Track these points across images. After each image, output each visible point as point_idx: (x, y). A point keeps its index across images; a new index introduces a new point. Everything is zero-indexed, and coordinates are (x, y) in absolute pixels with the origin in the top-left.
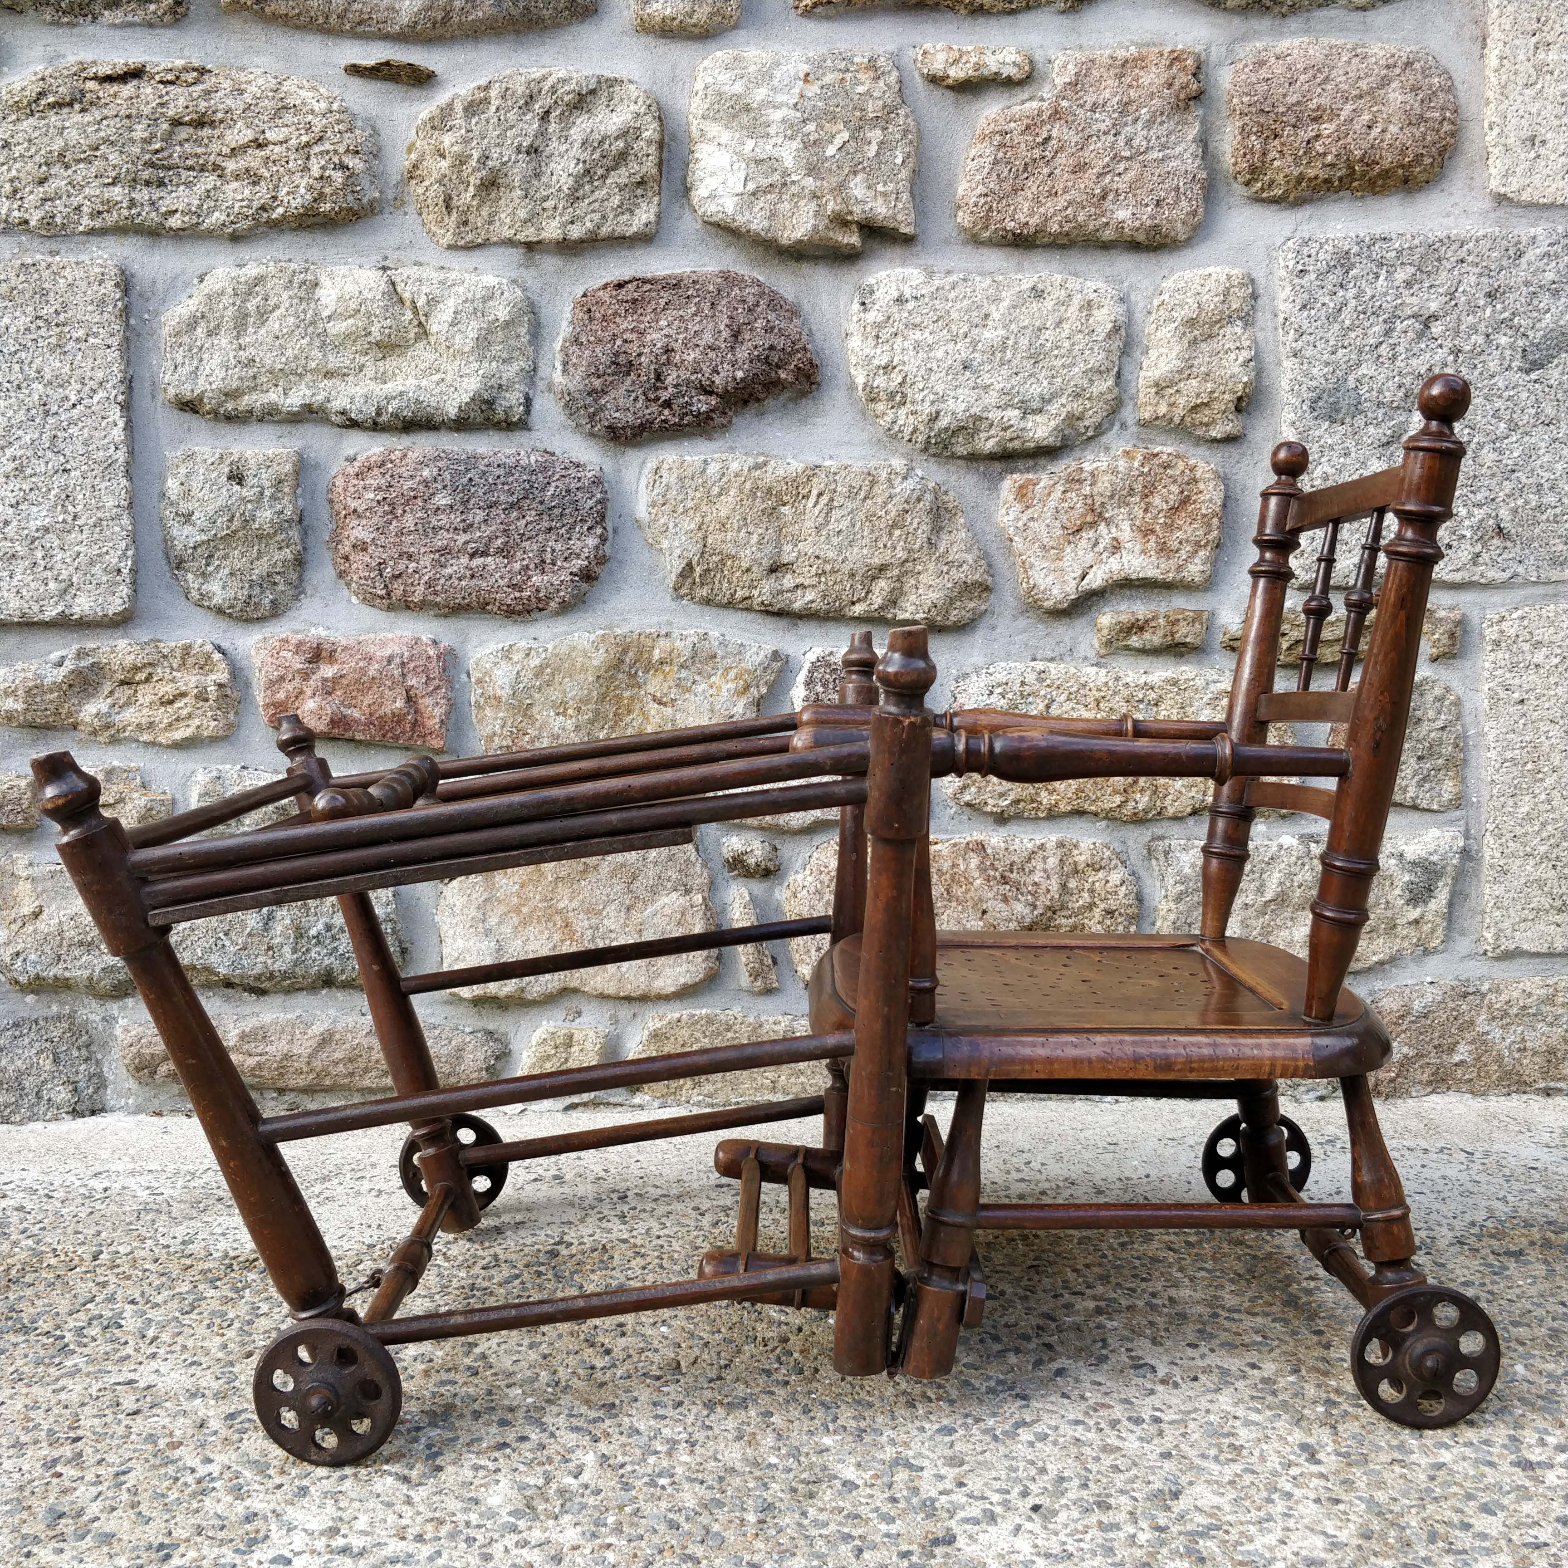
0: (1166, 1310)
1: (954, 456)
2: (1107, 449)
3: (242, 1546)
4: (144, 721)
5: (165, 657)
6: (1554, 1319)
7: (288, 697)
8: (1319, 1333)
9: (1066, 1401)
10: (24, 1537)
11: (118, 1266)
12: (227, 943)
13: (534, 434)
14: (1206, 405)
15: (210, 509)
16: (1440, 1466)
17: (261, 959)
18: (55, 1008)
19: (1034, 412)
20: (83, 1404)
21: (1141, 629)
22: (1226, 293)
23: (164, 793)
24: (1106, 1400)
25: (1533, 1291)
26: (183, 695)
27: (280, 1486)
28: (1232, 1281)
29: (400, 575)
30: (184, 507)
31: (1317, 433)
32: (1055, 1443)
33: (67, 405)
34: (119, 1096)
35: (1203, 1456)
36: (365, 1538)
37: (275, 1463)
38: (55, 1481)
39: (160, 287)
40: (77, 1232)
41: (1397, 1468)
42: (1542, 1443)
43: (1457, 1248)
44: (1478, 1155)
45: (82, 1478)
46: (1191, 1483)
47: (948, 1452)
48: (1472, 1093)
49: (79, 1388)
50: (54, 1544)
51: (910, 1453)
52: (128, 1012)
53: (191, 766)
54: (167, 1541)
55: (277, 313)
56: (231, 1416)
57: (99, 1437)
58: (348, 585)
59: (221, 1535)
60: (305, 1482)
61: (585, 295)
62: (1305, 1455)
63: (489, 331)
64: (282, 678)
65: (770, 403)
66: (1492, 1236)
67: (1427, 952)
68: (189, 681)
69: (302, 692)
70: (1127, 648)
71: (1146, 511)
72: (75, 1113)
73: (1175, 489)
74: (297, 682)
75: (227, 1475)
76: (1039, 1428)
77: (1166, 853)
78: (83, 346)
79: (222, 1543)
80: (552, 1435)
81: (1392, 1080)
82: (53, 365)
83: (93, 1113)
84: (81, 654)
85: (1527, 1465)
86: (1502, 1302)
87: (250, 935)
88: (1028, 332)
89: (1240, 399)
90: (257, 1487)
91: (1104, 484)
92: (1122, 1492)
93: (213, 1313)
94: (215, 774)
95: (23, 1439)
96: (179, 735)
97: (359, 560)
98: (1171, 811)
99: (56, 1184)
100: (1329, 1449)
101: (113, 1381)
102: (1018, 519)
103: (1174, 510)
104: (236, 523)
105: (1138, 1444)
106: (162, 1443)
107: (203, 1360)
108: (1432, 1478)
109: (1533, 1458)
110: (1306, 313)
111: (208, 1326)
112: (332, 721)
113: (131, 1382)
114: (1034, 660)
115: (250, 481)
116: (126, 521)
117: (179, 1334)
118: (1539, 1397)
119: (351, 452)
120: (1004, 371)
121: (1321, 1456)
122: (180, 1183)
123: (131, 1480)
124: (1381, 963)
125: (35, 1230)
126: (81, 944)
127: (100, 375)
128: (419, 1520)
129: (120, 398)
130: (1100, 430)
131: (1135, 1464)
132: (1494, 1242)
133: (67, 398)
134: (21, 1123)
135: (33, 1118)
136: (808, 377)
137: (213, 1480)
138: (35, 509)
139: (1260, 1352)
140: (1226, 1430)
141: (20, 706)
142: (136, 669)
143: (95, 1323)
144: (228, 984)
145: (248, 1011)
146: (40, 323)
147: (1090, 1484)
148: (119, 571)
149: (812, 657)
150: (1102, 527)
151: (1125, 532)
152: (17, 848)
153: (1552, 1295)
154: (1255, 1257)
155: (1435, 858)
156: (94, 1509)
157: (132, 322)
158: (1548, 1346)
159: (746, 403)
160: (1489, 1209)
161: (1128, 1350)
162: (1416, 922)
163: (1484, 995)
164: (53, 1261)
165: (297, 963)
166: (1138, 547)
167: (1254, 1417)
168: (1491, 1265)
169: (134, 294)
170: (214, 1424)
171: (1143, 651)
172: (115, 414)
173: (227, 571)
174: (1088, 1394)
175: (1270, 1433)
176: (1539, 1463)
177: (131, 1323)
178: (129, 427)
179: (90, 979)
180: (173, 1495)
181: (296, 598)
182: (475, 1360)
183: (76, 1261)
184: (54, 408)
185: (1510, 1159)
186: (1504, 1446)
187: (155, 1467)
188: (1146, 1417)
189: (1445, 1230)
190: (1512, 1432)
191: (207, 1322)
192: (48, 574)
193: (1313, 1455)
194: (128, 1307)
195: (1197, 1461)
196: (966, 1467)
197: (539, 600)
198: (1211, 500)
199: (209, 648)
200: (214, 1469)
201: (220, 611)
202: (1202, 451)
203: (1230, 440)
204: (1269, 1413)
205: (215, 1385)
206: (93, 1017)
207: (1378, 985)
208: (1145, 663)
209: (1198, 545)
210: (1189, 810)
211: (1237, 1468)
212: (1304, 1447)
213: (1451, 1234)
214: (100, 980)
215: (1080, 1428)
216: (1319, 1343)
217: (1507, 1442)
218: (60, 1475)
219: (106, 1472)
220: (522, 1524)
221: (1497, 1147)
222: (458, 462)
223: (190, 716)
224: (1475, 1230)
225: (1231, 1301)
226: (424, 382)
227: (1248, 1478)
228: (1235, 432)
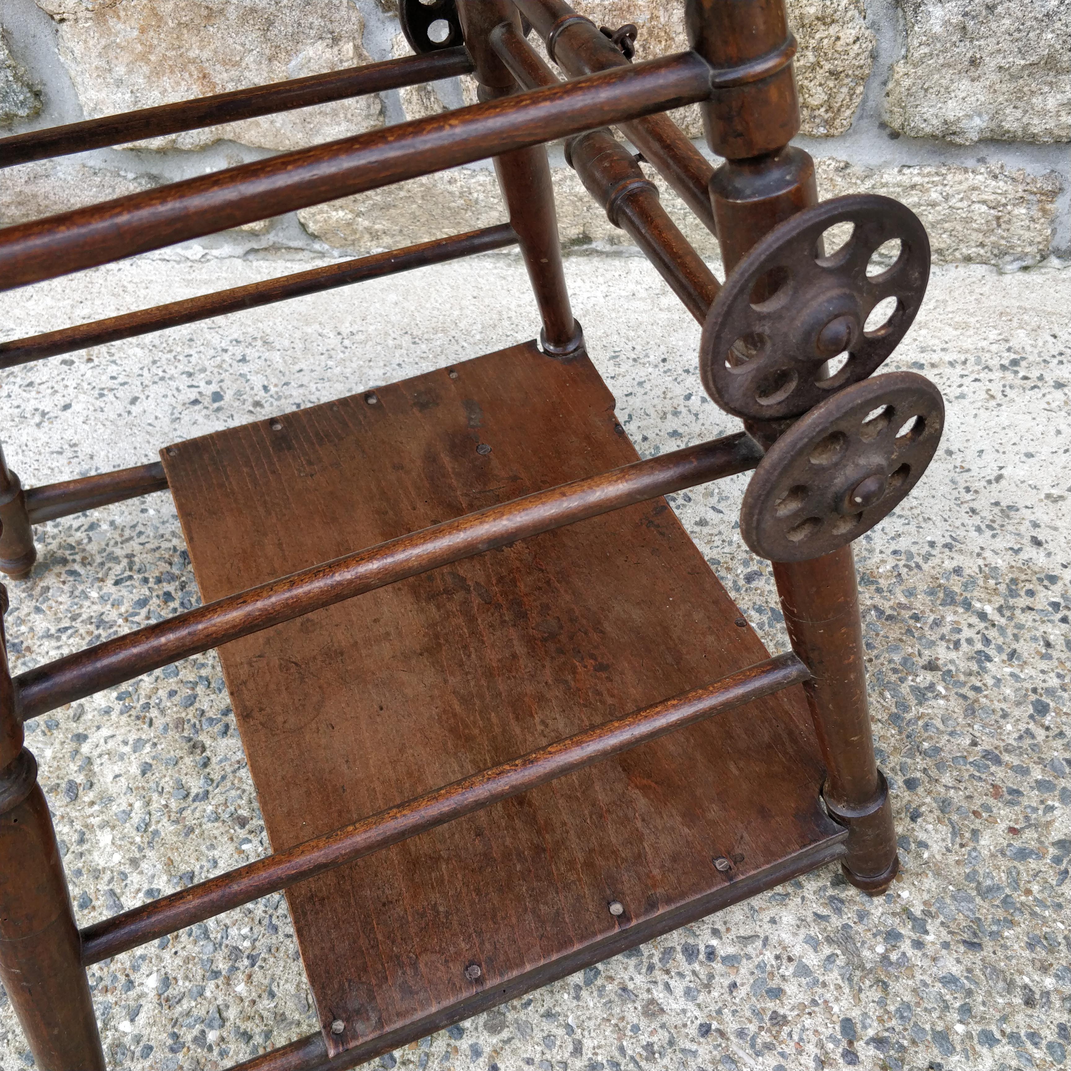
100: (871, 1033)
105: (682, 1002)
175: (818, 992)
196: (505, 1034)
204: (827, 950)
212: (847, 1027)
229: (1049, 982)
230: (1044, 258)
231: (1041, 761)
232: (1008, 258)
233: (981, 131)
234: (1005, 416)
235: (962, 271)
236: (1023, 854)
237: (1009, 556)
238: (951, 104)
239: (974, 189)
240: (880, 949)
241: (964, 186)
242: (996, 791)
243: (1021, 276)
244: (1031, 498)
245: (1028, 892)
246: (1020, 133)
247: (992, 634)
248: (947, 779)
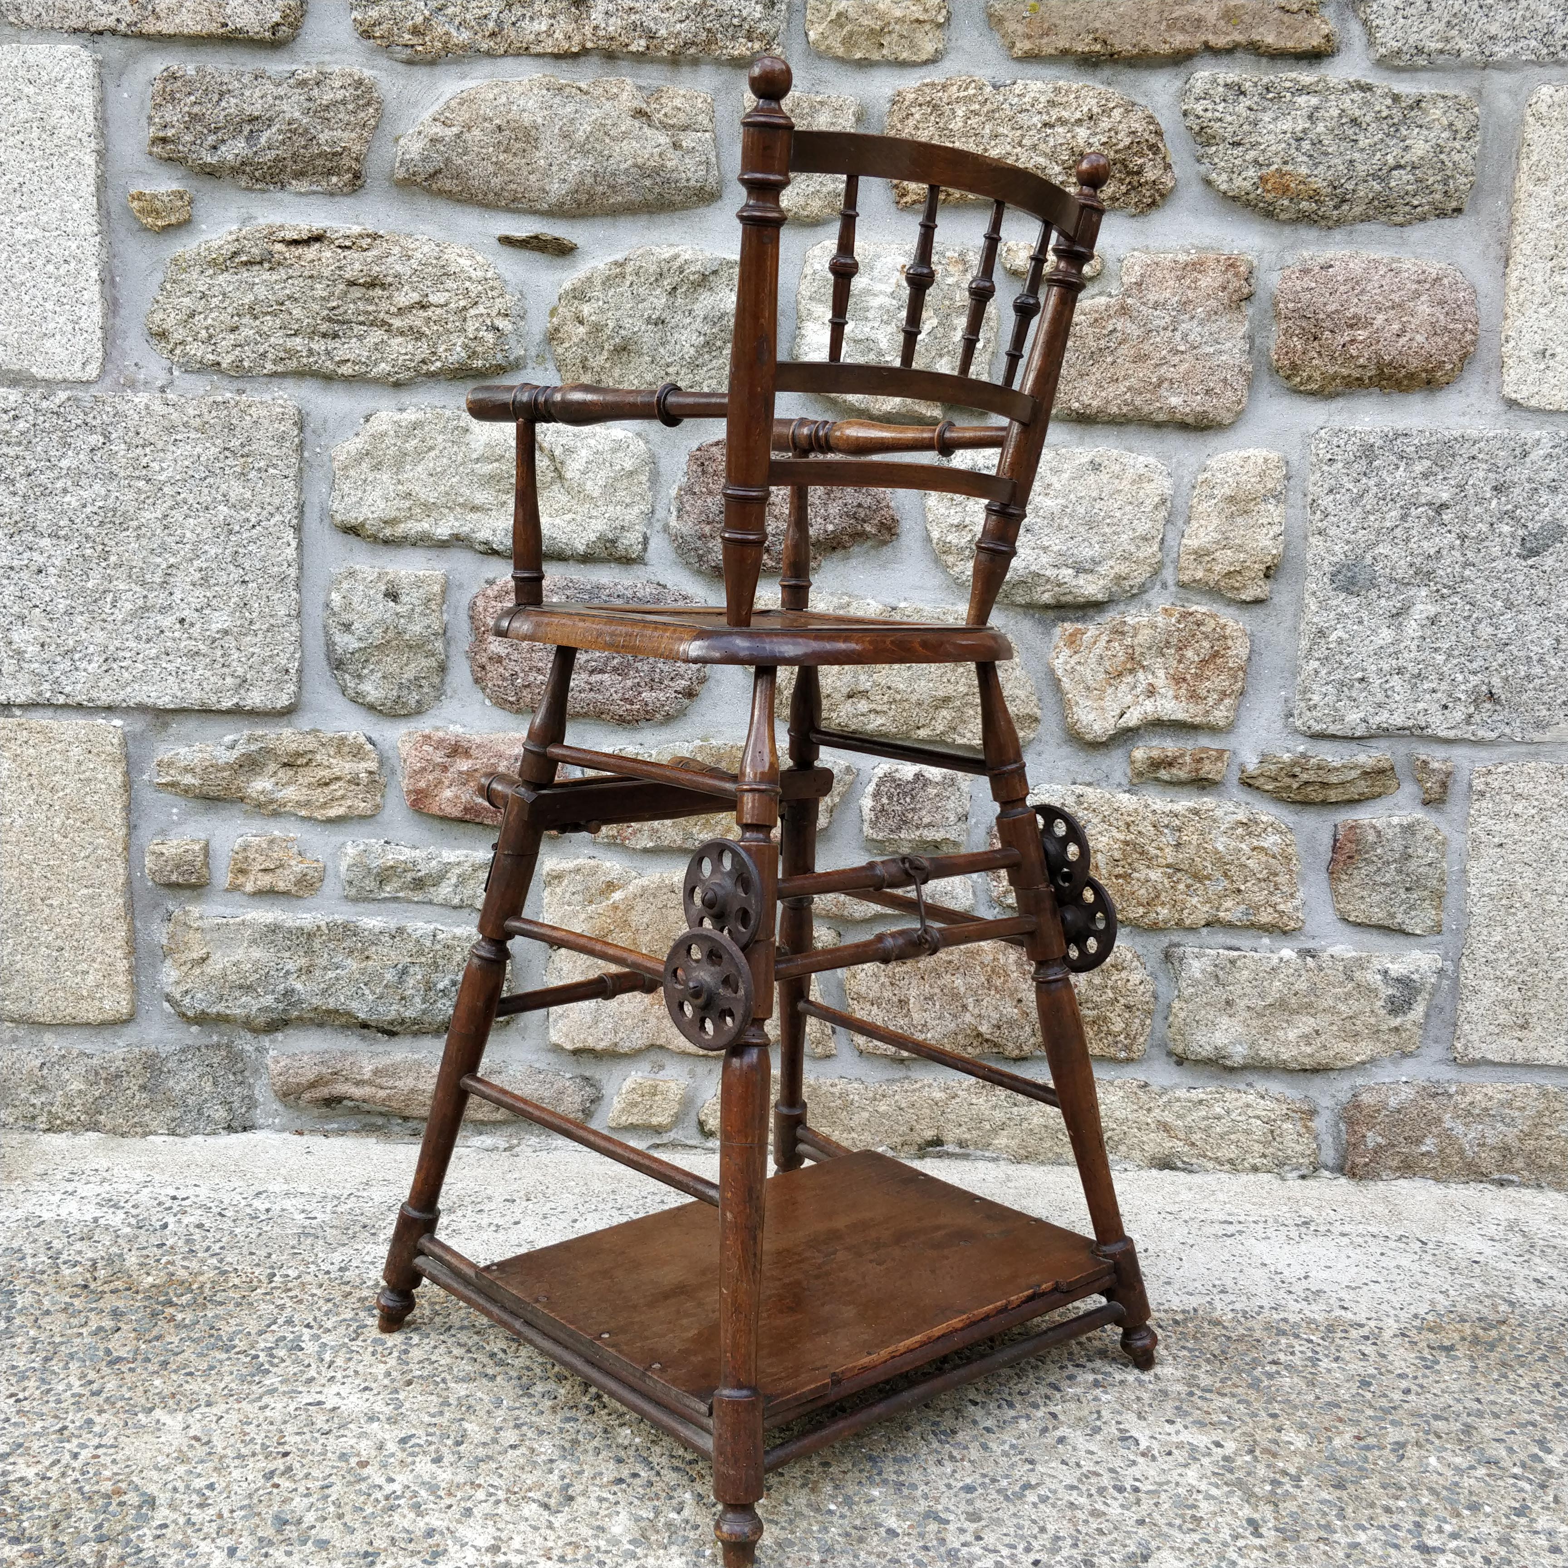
0: (1151, 1386)
1: (1014, 604)
2: (1149, 606)
3: (427, 1557)
4: (303, 798)
5: (323, 745)
6: (1469, 1415)
7: (428, 786)
8: (1274, 1416)
9: (1065, 1467)
10: (261, 1540)
11: (290, 1290)
12: (367, 992)
13: (649, 569)
14: (1239, 572)
15: (368, 621)
16: (1355, 1545)
17: (394, 1007)
18: (215, 1038)
19: (1085, 571)
20: (285, 1422)
21: (1170, 765)
22: (1262, 475)
23: (317, 861)
24: (1097, 1469)
25: (1455, 1387)
26: (338, 779)
27: (450, 1507)
28: (1208, 1361)
29: (528, 686)
30: (346, 617)
31: (1335, 603)
32: (1054, 1506)
33: (248, 526)
34: (268, 1115)
35: (1170, 1525)
36: (520, 1556)
37: (443, 1485)
38: (275, 1491)
39: (331, 424)
40: (251, 1254)
41: (1321, 1546)
42: (1440, 1530)
43: (1399, 1340)
44: (1431, 1245)
45: (296, 1490)
46: (1158, 1548)
47: (970, 1509)
48: (1435, 1179)
49: (279, 1406)
50: (283, 1548)
51: (940, 1507)
52: (277, 1045)
53: (341, 839)
54: (370, 1550)
55: (432, 454)
56: (403, 1441)
57: (304, 1454)
58: (483, 689)
59: (411, 1547)
60: (469, 1504)
61: (699, 449)
62: (1251, 1529)
63: (616, 479)
64: (424, 769)
65: (856, 549)
66: (1430, 1330)
67: (1405, 1055)
68: (345, 767)
69: (441, 782)
70: (1157, 779)
71: (1180, 662)
72: (230, 1129)
73: (1206, 644)
74: (437, 774)
75: (408, 1494)
76: (1042, 1491)
77: (1181, 960)
78: (263, 475)
79: (413, 1553)
80: (658, 1474)
81: (1366, 1165)
82: (237, 490)
83: (245, 1129)
84: (250, 739)
85: (1424, 1549)
86: (1428, 1396)
87: (386, 986)
88: (1085, 502)
89: (1268, 568)
90: (432, 1506)
91: (1145, 636)
92: (1104, 1553)
93: (375, 1341)
94: (362, 847)
95: (244, 1451)
96: (333, 812)
97: (494, 671)
98: (1188, 922)
99: (226, 1202)
100: (1270, 1525)
101: (305, 1401)
102: (1067, 663)
103: (1204, 662)
104: (391, 634)
105: (1120, 1510)
106: (353, 1461)
107: (373, 1385)
108: (1348, 1556)
109: (1430, 1543)
110: (1332, 497)
111: (373, 1354)
112: (465, 809)
113: (319, 1403)
114: (1074, 783)
115: (404, 599)
116: (294, 627)
117: (350, 1359)
118: (1444, 1487)
119: (491, 576)
120: (1062, 535)
121: (1263, 1531)
122: (329, 1208)
123: (334, 1493)
124: (1363, 1063)
125: (216, 1248)
126: (241, 987)
127: (277, 501)
128: (560, 1543)
129: (294, 521)
130: (1143, 589)
131: (1116, 1528)
132: (1431, 1336)
133: (248, 520)
134: (184, 1136)
135: (195, 1132)
136: (889, 529)
137: (398, 1498)
138: (217, 614)
139: (1224, 1430)
140: (1190, 1502)
141: (197, 782)
142: (298, 755)
143: (281, 1344)
144: (365, 1026)
145: (380, 1049)
146: (227, 453)
147: (1080, 1544)
148: (287, 671)
149: (880, 772)
150: (1141, 675)
151: (1161, 680)
152: (189, 901)
153: (1471, 1392)
154: (1229, 1338)
155: (1415, 977)
156: (310, 1518)
157: (306, 454)
158: (1461, 1441)
159: (834, 549)
160: (1432, 1303)
161: (1118, 1423)
162: (1397, 1029)
163: (1450, 1096)
164: (237, 1281)
165: (424, 1012)
166: (1171, 693)
167: (1214, 1491)
168: (1423, 1359)
169: (308, 431)
170: (392, 1447)
171: (1170, 783)
172: (289, 535)
173: (380, 675)
174: (1082, 1463)
175: (1225, 1506)
176: (1434, 1548)
177: (311, 1347)
178: (300, 547)
179: (248, 1017)
180: (369, 1510)
181: (438, 698)
182: (591, 1400)
183: (255, 1283)
184: (237, 528)
185: (1458, 1251)
186: (1409, 1531)
187: (350, 1484)
188: (1128, 1487)
189: (1391, 1321)
190: (1417, 1519)
191: (370, 1349)
192: (225, 670)
193: (1256, 1529)
194: (305, 1330)
195: (1165, 1529)
196: (983, 1523)
197: (647, 712)
198: (1237, 656)
199: (362, 739)
200: (397, 1487)
201: (371, 708)
202: (1232, 611)
203: (1258, 602)
204: (1226, 1489)
205: (388, 1410)
206: (247, 1047)
207: (1359, 1081)
208: (1172, 791)
209: (1224, 694)
210: (1203, 923)
211: (1196, 1537)
212: (1251, 1522)
213: (1396, 1325)
214: (256, 1017)
215: (1075, 1493)
216: (1273, 1426)
217: (1412, 1527)
218: (277, 1486)
219: (314, 1485)
220: (640, 1552)
221: (1449, 1238)
222: (582, 591)
223: (343, 797)
224: (1417, 1323)
225: (1205, 1380)
226: (557, 521)
227: (1204, 1547)
228: (1262, 596)
229: (1402, 1504)
230: (1316, 1169)
231: (1371, 1406)
232: (1287, 1168)
233: (1244, 1057)
234: (1303, 1247)
235: (1252, 1177)
236: (1368, 1448)
237: (1323, 1314)
238: (1218, 1034)
239: (1248, 1106)
240: (1268, 1488)
241: (1240, 1103)
242: (1340, 1420)
243: (1300, 1181)
244: (1336, 1287)
245: (1375, 1464)
246: (1273, 1060)
247: (1318, 1349)
248: (1300, 1413)
